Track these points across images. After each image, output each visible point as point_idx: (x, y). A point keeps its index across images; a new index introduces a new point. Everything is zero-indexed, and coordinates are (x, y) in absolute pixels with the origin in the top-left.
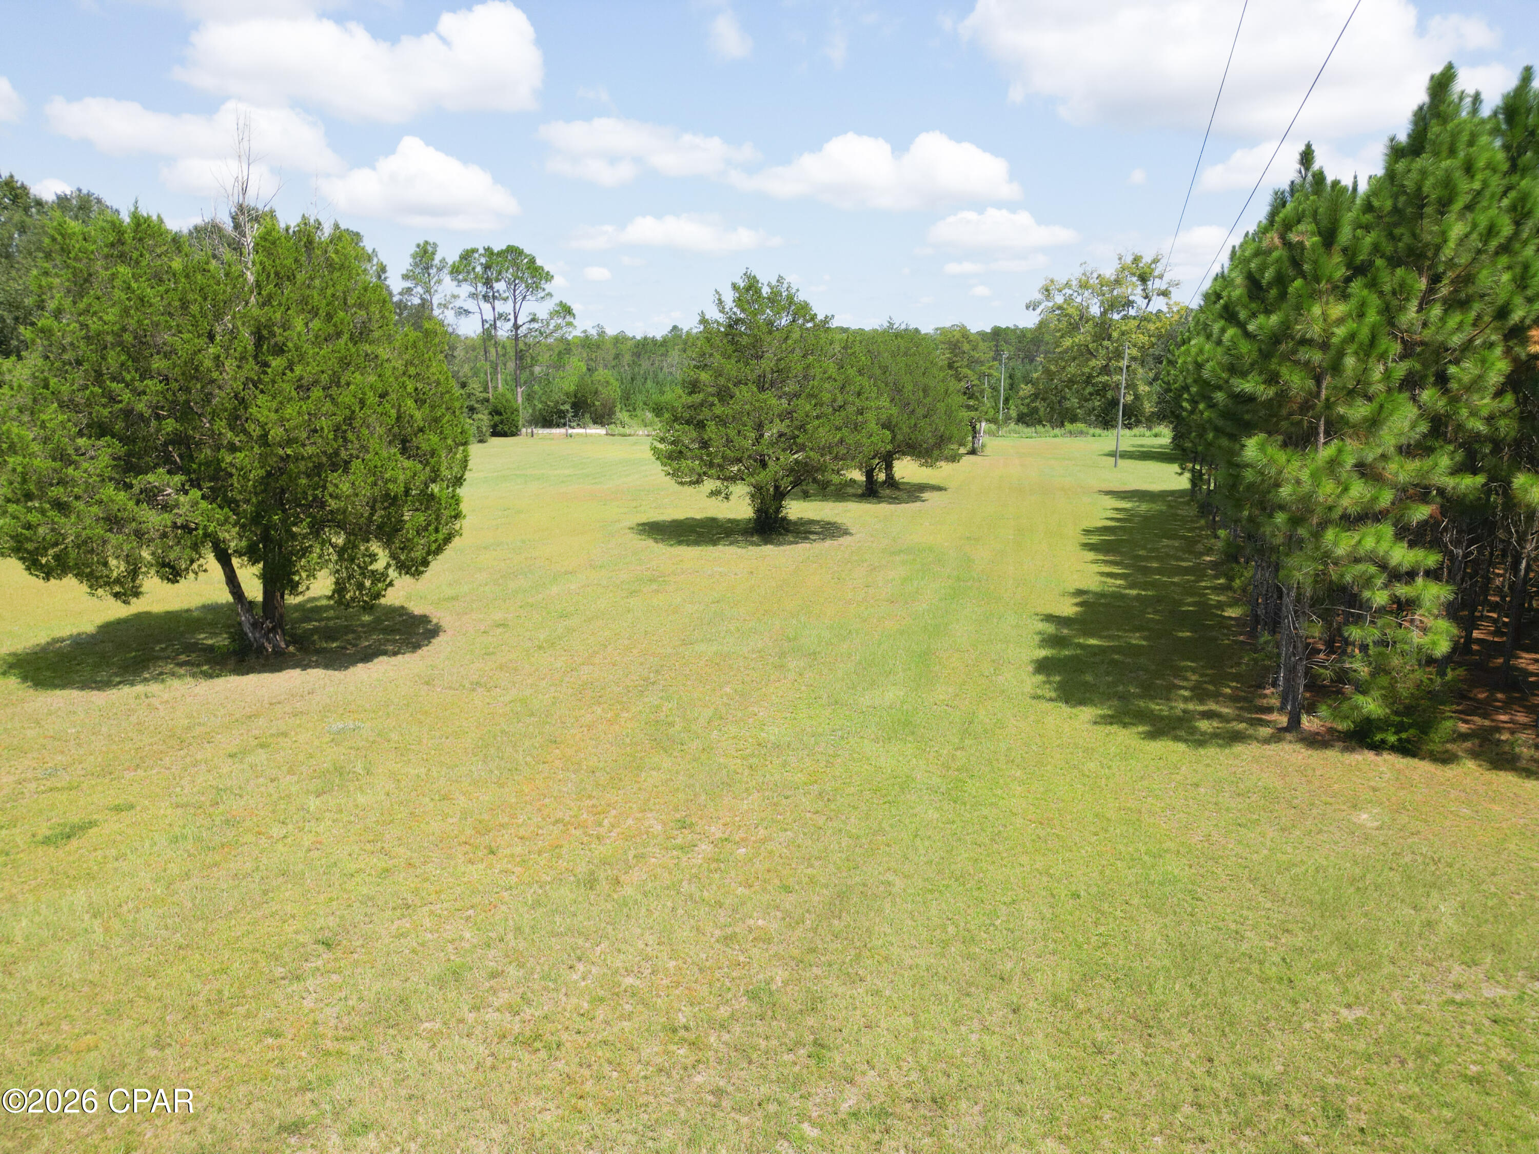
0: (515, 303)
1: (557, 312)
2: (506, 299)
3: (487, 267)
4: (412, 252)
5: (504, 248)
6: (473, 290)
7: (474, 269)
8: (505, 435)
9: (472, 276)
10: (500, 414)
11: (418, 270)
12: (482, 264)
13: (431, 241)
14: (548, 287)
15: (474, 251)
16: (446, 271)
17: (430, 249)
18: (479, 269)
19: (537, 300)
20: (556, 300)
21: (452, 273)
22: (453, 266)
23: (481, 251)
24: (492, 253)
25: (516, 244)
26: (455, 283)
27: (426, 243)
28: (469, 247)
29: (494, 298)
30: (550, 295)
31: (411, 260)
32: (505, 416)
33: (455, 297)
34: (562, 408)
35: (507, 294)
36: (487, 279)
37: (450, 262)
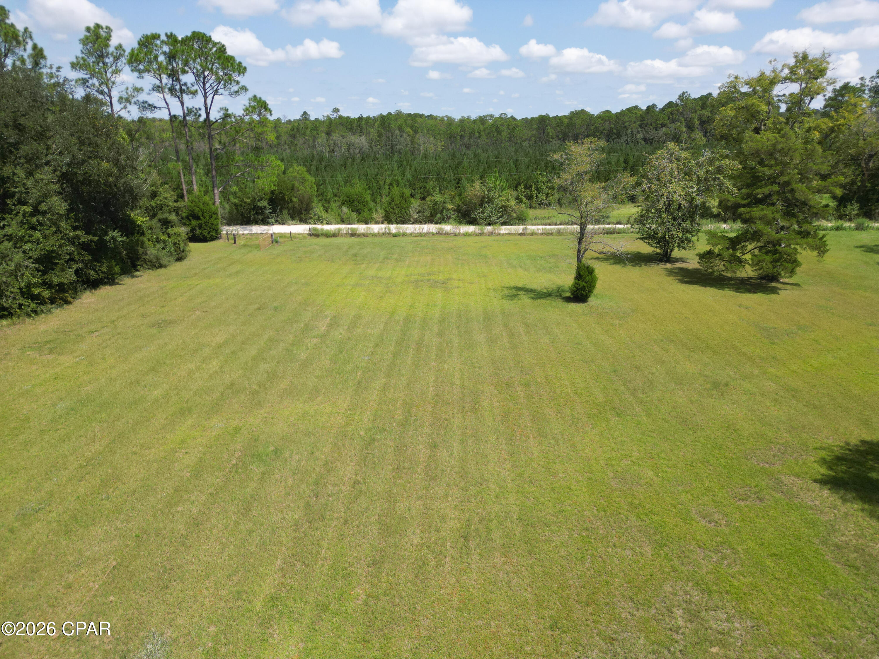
0: (205, 97)
1: (254, 108)
2: (194, 93)
3: (171, 57)
4: (82, 37)
5: (189, 34)
6: (158, 82)
7: (156, 58)
8: (204, 240)
9: (155, 66)
10: (197, 218)
11: (91, 60)
12: (165, 53)
13: (104, 25)
14: (243, 80)
15: (156, 37)
16: (124, 60)
17: (102, 33)
18: (161, 58)
19: (230, 95)
20: (250, 95)
21: (130, 62)
22: (132, 54)
23: (163, 38)
24: (176, 40)
25: (202, 31)
26: (136, 74)
27: (98, 26)
28: (149, 32)
29: (182, 91)
30: (244, 88)
31: (81, 46)
32: (203, 220)
33: (138, 90)
34: (259, 204)
35: (196, 87)
36: (173, 70)
37: (128, 51)
